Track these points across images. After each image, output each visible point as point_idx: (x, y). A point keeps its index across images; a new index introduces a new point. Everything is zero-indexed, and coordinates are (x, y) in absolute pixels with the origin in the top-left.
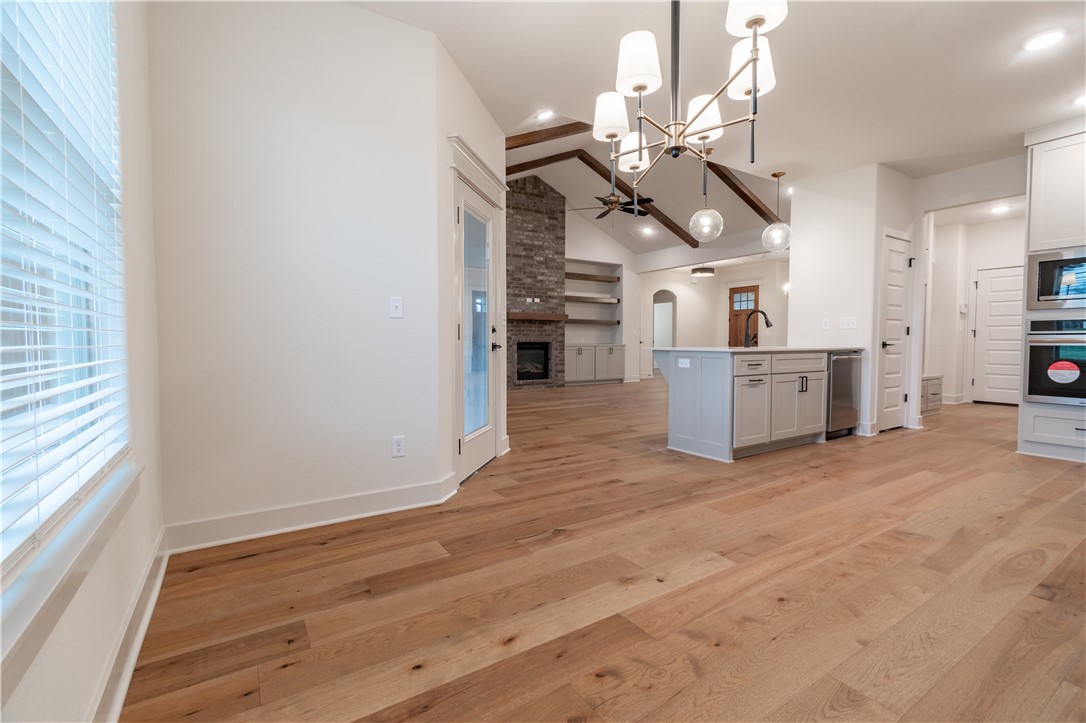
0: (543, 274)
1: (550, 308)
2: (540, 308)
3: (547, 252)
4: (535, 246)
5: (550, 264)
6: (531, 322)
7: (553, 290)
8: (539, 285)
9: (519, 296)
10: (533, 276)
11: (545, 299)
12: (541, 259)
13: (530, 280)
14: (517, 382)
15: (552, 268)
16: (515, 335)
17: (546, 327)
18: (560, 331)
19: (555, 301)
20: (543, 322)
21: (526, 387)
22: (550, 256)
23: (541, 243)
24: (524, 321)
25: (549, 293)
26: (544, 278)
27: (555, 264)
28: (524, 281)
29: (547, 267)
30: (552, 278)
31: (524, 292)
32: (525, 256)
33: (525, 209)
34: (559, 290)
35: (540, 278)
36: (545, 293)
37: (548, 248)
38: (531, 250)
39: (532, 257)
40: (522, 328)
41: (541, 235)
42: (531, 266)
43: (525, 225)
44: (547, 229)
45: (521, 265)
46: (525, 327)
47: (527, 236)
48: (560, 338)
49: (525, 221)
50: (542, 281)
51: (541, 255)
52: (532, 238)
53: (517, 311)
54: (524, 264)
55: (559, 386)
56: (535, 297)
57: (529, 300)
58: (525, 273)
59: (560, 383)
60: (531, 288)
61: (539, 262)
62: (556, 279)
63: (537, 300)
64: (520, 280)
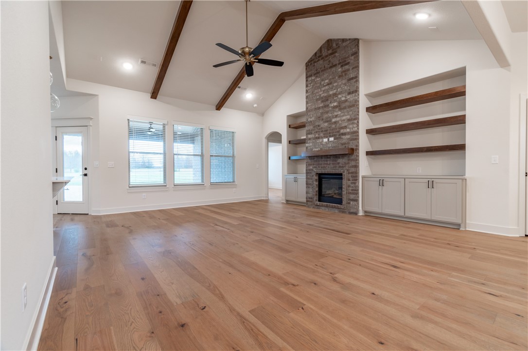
0: (336, 116)
1: (342, 144)
2: (334, 145)
3: (340, 96)
4: (331, 95)
5: (343, 105)
6: (327, 157)
7: (345, 127)
8: (334, 126)
9: (318, 138)
10: (328, 121)
11: (338, 135)
12: (335, 104)
13: (326, 124)
14: (318, 203)
15: (345, 108)
16: (316, 167)
17: (341, 161)
18: (353, 163)
19: (348, 137)
20: (336, 156)
21: (323, 208)
22: (343, 99)
23: (335, 91)
24: (322, 157)
25: (342, 131)
26: (338, 119)
27: (347, 104)
28: (322, 126)
29: (340, 109)
30: (344, 118)
31: (322, 135)
32: (322, 107)
33: (322, 71)
34: (351, 126)
35: (334, 120)
36: (339, 132)
37: (340, 93)
38: (327, 100)
39: (328, 106)
40: (320, 162)
41: (335, 84)
42: (327, 112)
43: (323, 83)
44: (340, 77)
45: (319, 114)
46: (322, 162)
47: (324, 91)
48: (353, 170)
49: (323, 80)
50: (335, 122)
51: (335, 101)
52: (327, 91)
53: (317, 149)
54: (322, 113)
55: (351, 213)
56: (330, 137)
57: (325, 140)
58: (322, 119)
59: (352, 211)
60: (327, 131)
61: (335, 107)
62: (348, 117)
63: (332, 139)
64: (319, 126)
